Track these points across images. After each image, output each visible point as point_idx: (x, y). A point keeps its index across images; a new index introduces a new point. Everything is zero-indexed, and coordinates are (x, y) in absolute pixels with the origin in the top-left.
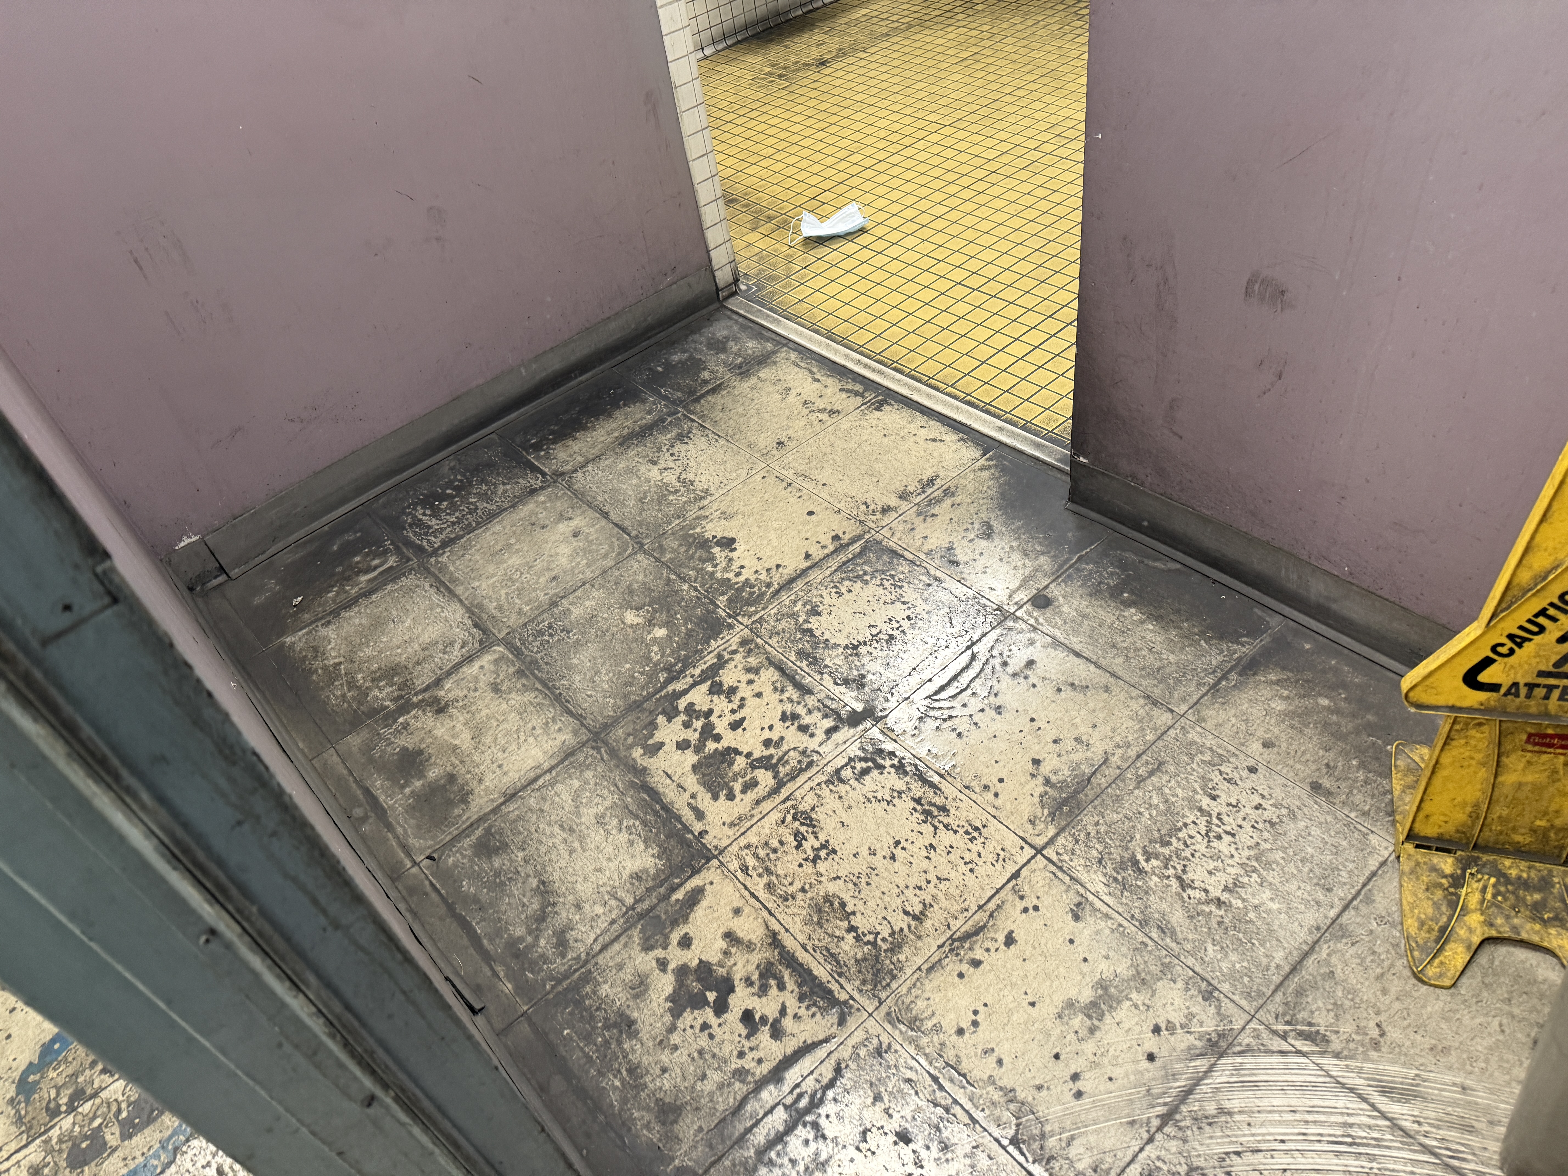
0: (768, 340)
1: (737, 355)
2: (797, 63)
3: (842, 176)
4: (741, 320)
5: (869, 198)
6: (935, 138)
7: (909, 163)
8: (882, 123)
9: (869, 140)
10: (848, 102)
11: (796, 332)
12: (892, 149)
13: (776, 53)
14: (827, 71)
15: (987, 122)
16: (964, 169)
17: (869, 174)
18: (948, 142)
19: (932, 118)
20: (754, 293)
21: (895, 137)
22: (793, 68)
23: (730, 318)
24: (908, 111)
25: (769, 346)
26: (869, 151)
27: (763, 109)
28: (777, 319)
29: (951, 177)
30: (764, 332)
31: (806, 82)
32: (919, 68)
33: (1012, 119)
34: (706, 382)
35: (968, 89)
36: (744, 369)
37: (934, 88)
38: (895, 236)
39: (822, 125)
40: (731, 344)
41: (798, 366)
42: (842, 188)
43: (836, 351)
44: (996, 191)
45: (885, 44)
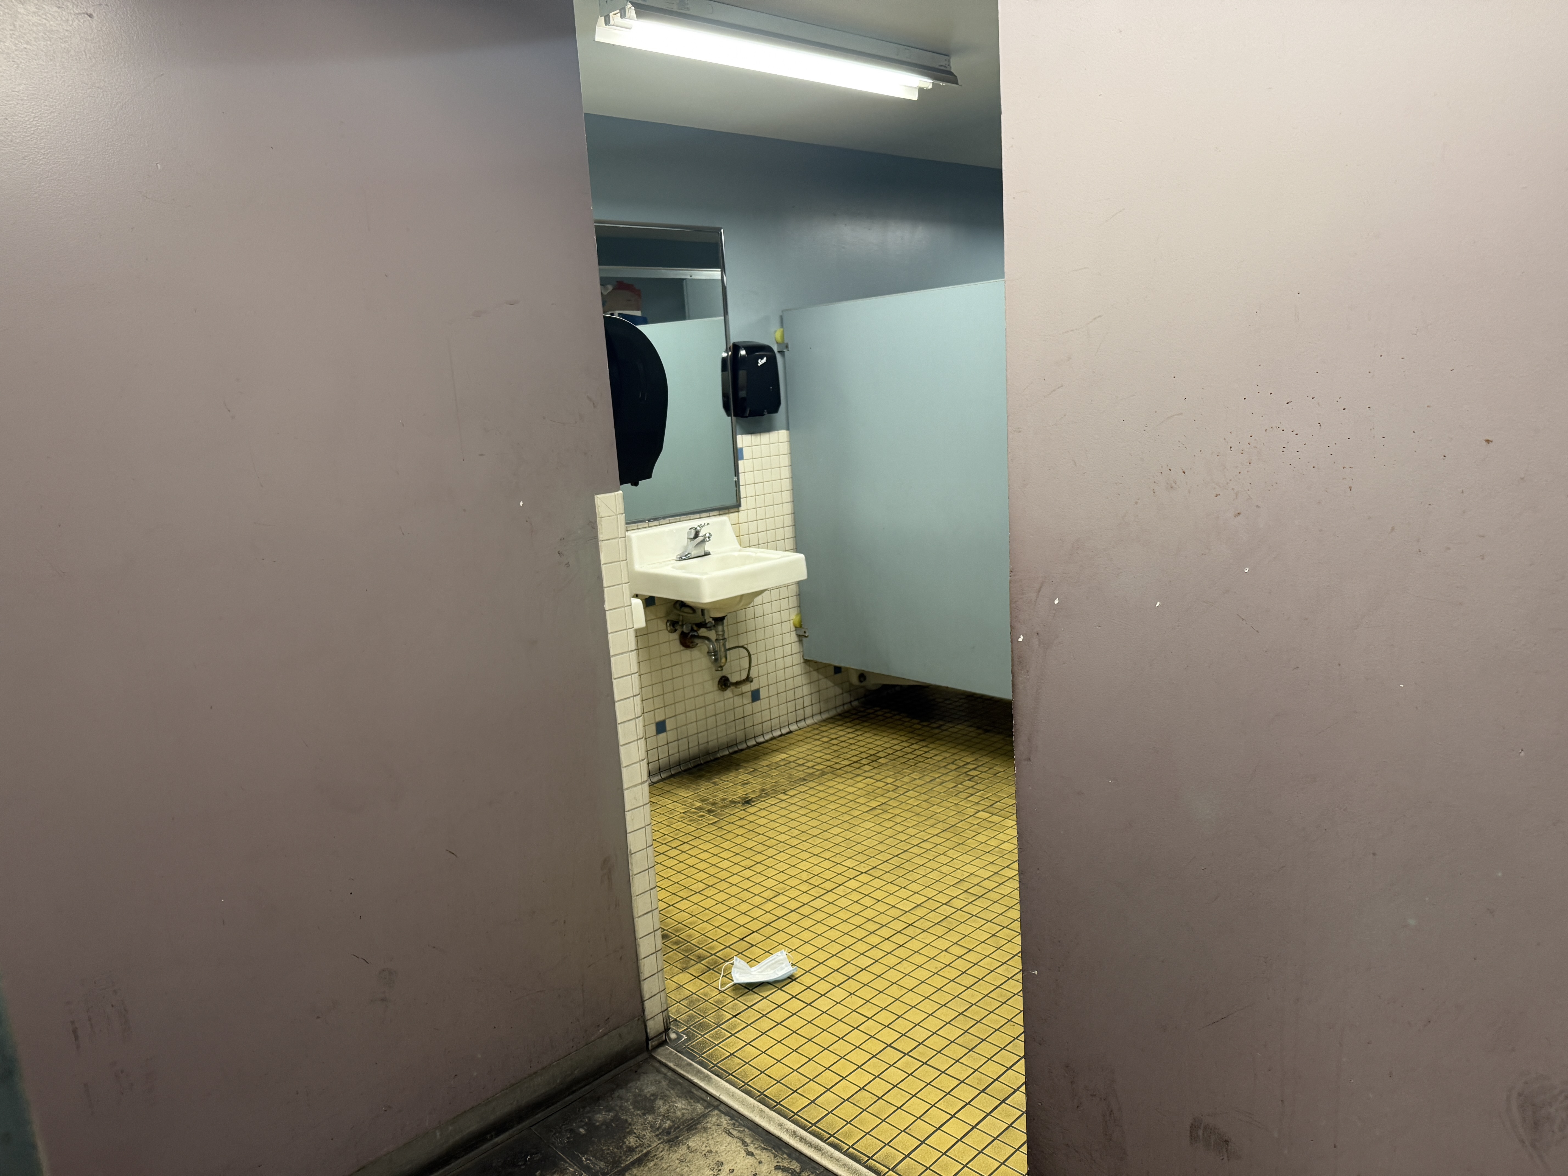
0: (698, 1100)
1: (665, 1117)
2: (724, 800)
3: (768, 918)
4: (670, 1074)
5: (795, 943)
6: (853, 884)
7: (831, 909)
8: (804, 866)
9: (793, 882)
10: (771, 842)
11: (728, 1092)
12: (816, 892)
13: (705, 788)
14: (752, 810)
15: (901, 872)
16: (883, 919)
17: (794, 917)
18: (866, 890)
19: (849, 863)
20: (684, 1042)
21: (816, 881)
22: (721, 804)
23: (659, 1072)
24: (827, 855)
25: (699, 1107)
26: (793, 893)
27: (693, 843)
28: (707, 1076)
29: (871, 926)
30: (693, 1090)
31: (733, 818)
32: (834, 814)
33: (922, 871)
34: (631, 1150)
35: (880, 838)
36: (673, 1135)
37: (849, 835)
38: (823, 987)
39: (748, 863)
40: (660, 1102)
41: (730, 1134)
42: (768, 931)
43: (770, 1119)
44: (915, 945)
45: (803, 789)
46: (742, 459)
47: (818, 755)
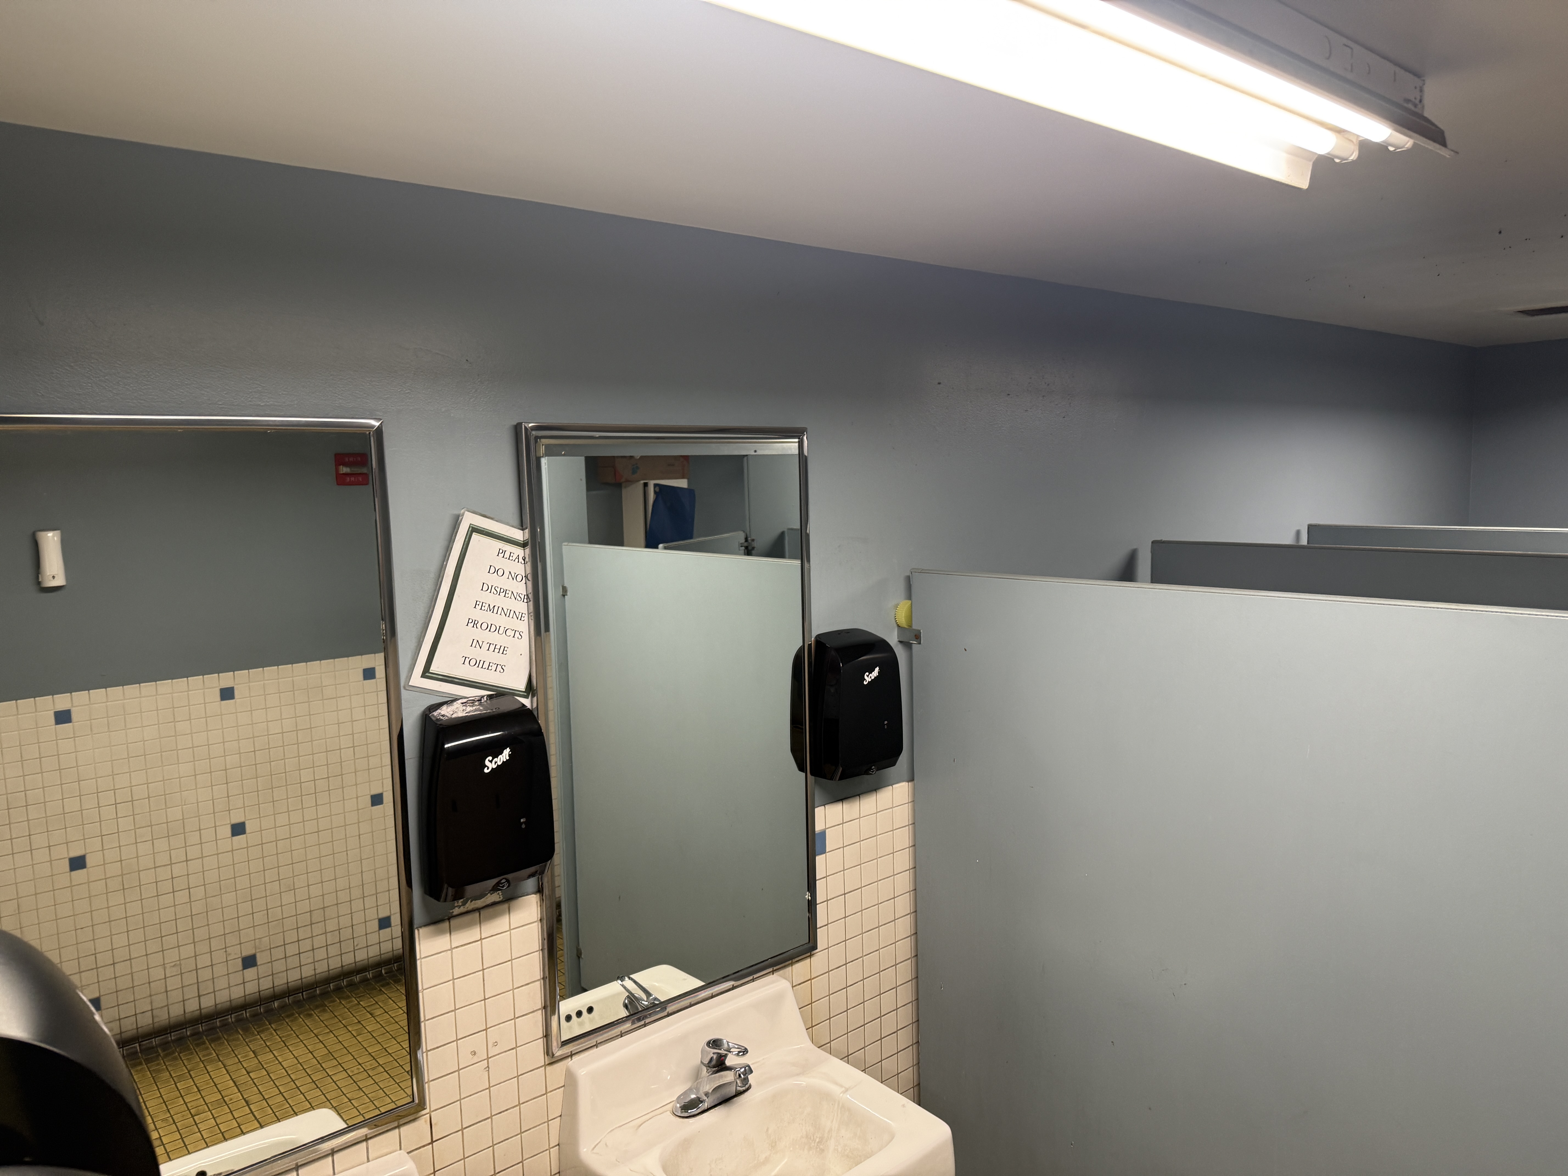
46: (824, 852)
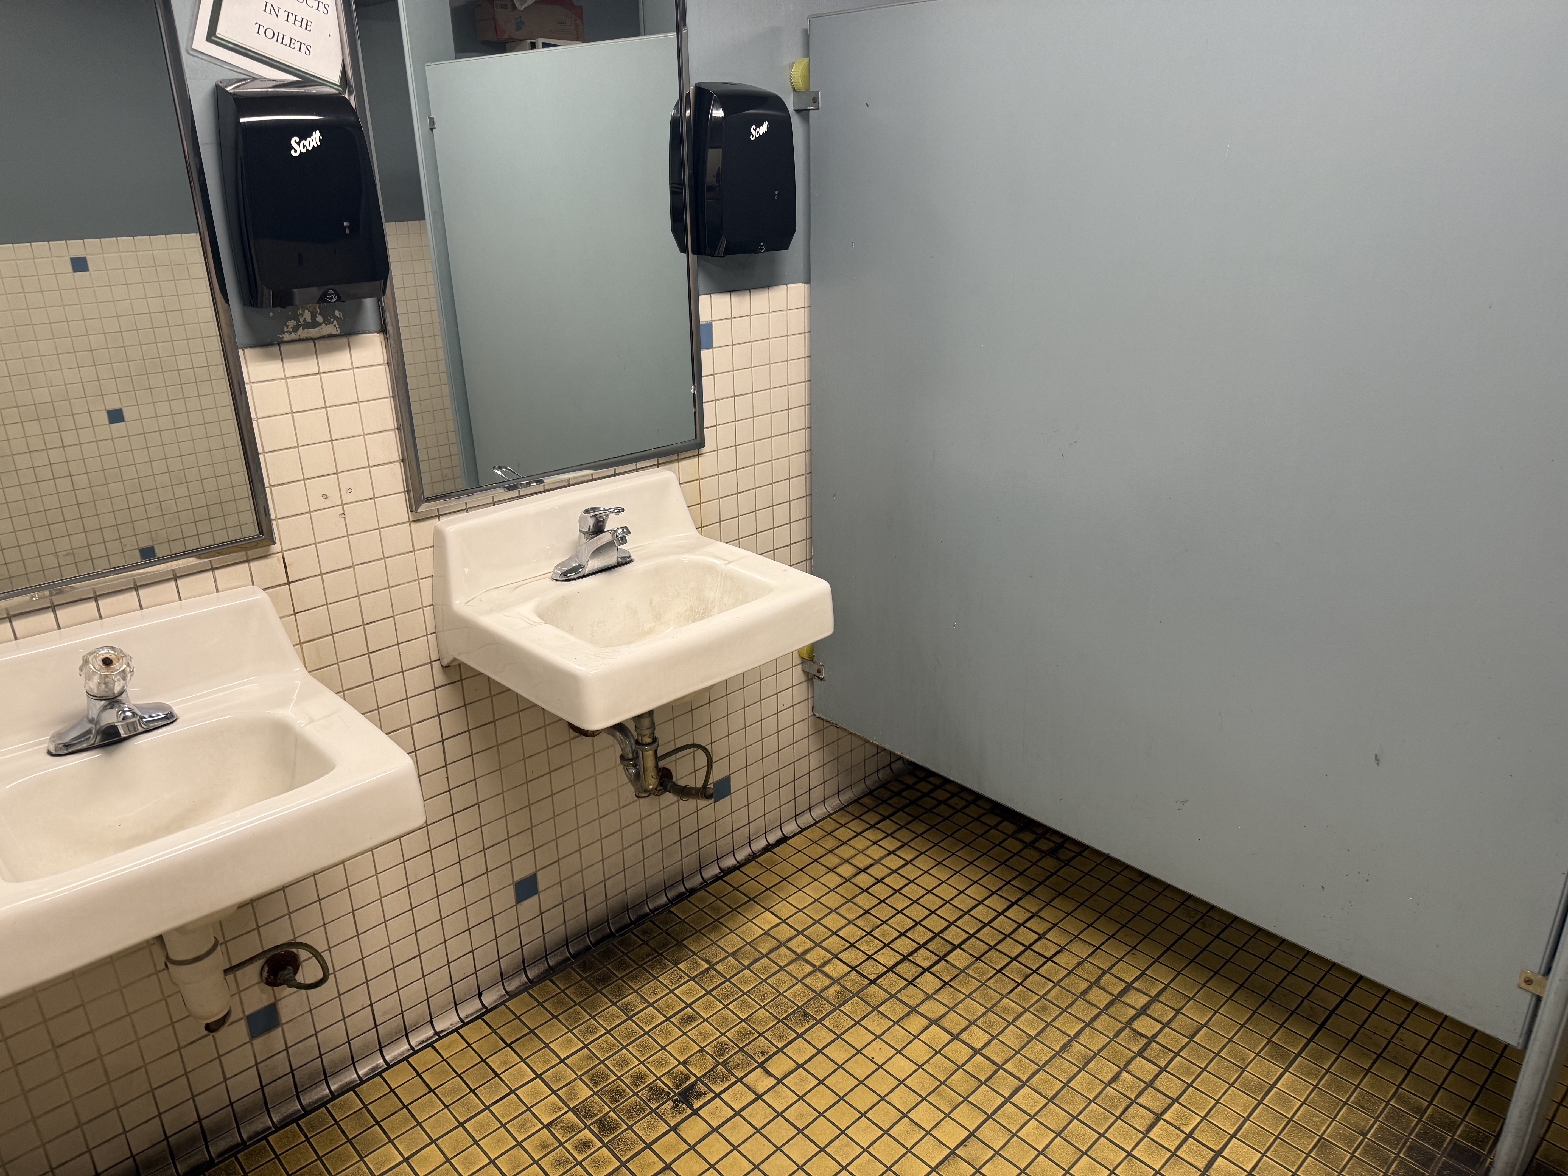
46: (710, 346)
47: (834, 922)
